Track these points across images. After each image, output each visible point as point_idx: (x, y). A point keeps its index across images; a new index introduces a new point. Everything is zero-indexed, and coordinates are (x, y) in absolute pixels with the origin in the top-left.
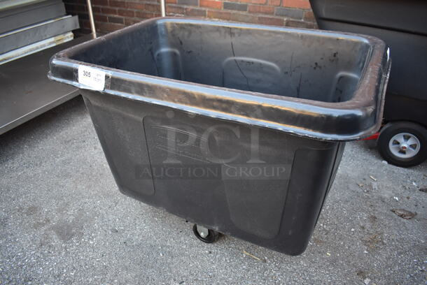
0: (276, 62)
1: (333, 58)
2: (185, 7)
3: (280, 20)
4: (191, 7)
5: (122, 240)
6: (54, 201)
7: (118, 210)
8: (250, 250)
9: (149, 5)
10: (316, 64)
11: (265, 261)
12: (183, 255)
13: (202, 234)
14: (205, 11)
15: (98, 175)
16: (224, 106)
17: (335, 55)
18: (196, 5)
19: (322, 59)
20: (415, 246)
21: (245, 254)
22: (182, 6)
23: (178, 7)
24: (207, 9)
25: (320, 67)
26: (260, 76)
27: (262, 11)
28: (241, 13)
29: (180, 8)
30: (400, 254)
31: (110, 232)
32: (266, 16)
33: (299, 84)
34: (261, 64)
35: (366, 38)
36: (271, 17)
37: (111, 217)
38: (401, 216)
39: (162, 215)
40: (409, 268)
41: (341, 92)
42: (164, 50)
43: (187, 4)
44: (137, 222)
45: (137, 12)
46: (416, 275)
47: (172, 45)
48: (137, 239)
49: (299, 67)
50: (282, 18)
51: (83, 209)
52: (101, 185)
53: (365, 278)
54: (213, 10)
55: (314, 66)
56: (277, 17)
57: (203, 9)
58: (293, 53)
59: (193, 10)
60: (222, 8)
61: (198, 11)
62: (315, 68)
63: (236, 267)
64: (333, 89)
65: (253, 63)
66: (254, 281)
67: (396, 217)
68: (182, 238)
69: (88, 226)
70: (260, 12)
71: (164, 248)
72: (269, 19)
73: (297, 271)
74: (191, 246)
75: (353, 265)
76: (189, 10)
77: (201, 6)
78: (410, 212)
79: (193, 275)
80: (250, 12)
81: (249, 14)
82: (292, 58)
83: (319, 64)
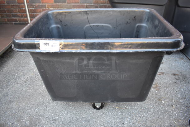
0: (110, 24)
1: (134, 19)
2: (34, 4)
3: (83, 5)
4: (37, 4)
5: (61, 123)
6: (11, 117)
7: (49, 110)
8: (118, 106)
9: (14, 5)
10: (127, 22)
11: (126, 108)
12: (92, 118)
13: (98, 107)
14: (45, 5)
15: (28, 96)
16: (130, 46)
17: (135, 17)
18: (40, 3)
19: (129, 20)
20: (169, 84)
21: (117, 108)
22: (32, 4)
23: (30, 5)
24: (46, 4)
25: (129, 23)
26: (102, 31)
27: (74, 2)
28: (63, 4)
29: (32, 5)
30: (167, 88)
31: (53, 122)
32: (76, 4)
33: (121, 32)
34: (103, 26)
35: (148, 9)
36: (79, 4)
37: (48, 114)
38: (160, 75)
39: (72, 105)
40: (172, 92)
41: (138, 32)
42: (54, 26)
43: (35, 3)
44: (62, 112)
45: (7, 10)
46: (175, 94)
47: (56, 23)
48: (68, 120)
49: (120, 24)
50: (83, 4)
51: (31, 116)
52: (32, 101)
53: (162, 101)
54: (49, 4)
55: (126, 23)
56: (81, 4)
57: (44, 4)
58: (117, 19)
59: (38, 5)
60: (54, 3)
61: (41, 5)
62: (127, 24)
63: (117, 115)
64: (135, 31)
65: (99, 26)
66: (127, 117)
67: (158, 76)
68: (88, 112)
69: (39, 123)
70: (73, 3)
71: (82, 119)
72: (77, 5)
73: (139, 107)
74: (94, 113)
75: (155, 97)
76: (37, 6)
77: (42, 3)
78: (162, 73)
79: (102, 125)
80: (68, 3)
81: (67, 4)
82: (116, 21)
83: (128, 22)
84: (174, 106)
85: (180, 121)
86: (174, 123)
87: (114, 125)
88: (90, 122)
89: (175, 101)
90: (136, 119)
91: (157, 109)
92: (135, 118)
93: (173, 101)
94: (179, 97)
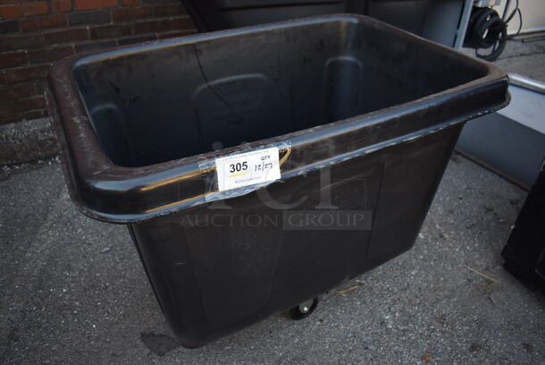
0: (262, 71)
3: (80, 30)
10: (305, 58)
11: (361, 284)
13: (306, 309)
19: (310, 51)
21: (343, 294)
25: (309, 61)
26: (245, 95)
33: (292, 88)
34: (245, 80)
36: (65, 29)
41: (332, 79)
49: (288, 68)
50: (81, 27)
55: (302, 61)
56: (73, 28)
58: (279, 54)
62: (304, 64)
63: (354, 310)
65: (234, 83)
66: (380, 305)
68: (282, 336)
74: (299, 333)
82: (279, 60)
84: (446, 236)
85: (477, 262)
86: (471, 271)
87: (367, 335)
88: (309, 359)
89: (440, 225)
90: (399, 299)
91: (422, 257)
92: (395, 297)
93: (438, 226)
94: (441, 212)
